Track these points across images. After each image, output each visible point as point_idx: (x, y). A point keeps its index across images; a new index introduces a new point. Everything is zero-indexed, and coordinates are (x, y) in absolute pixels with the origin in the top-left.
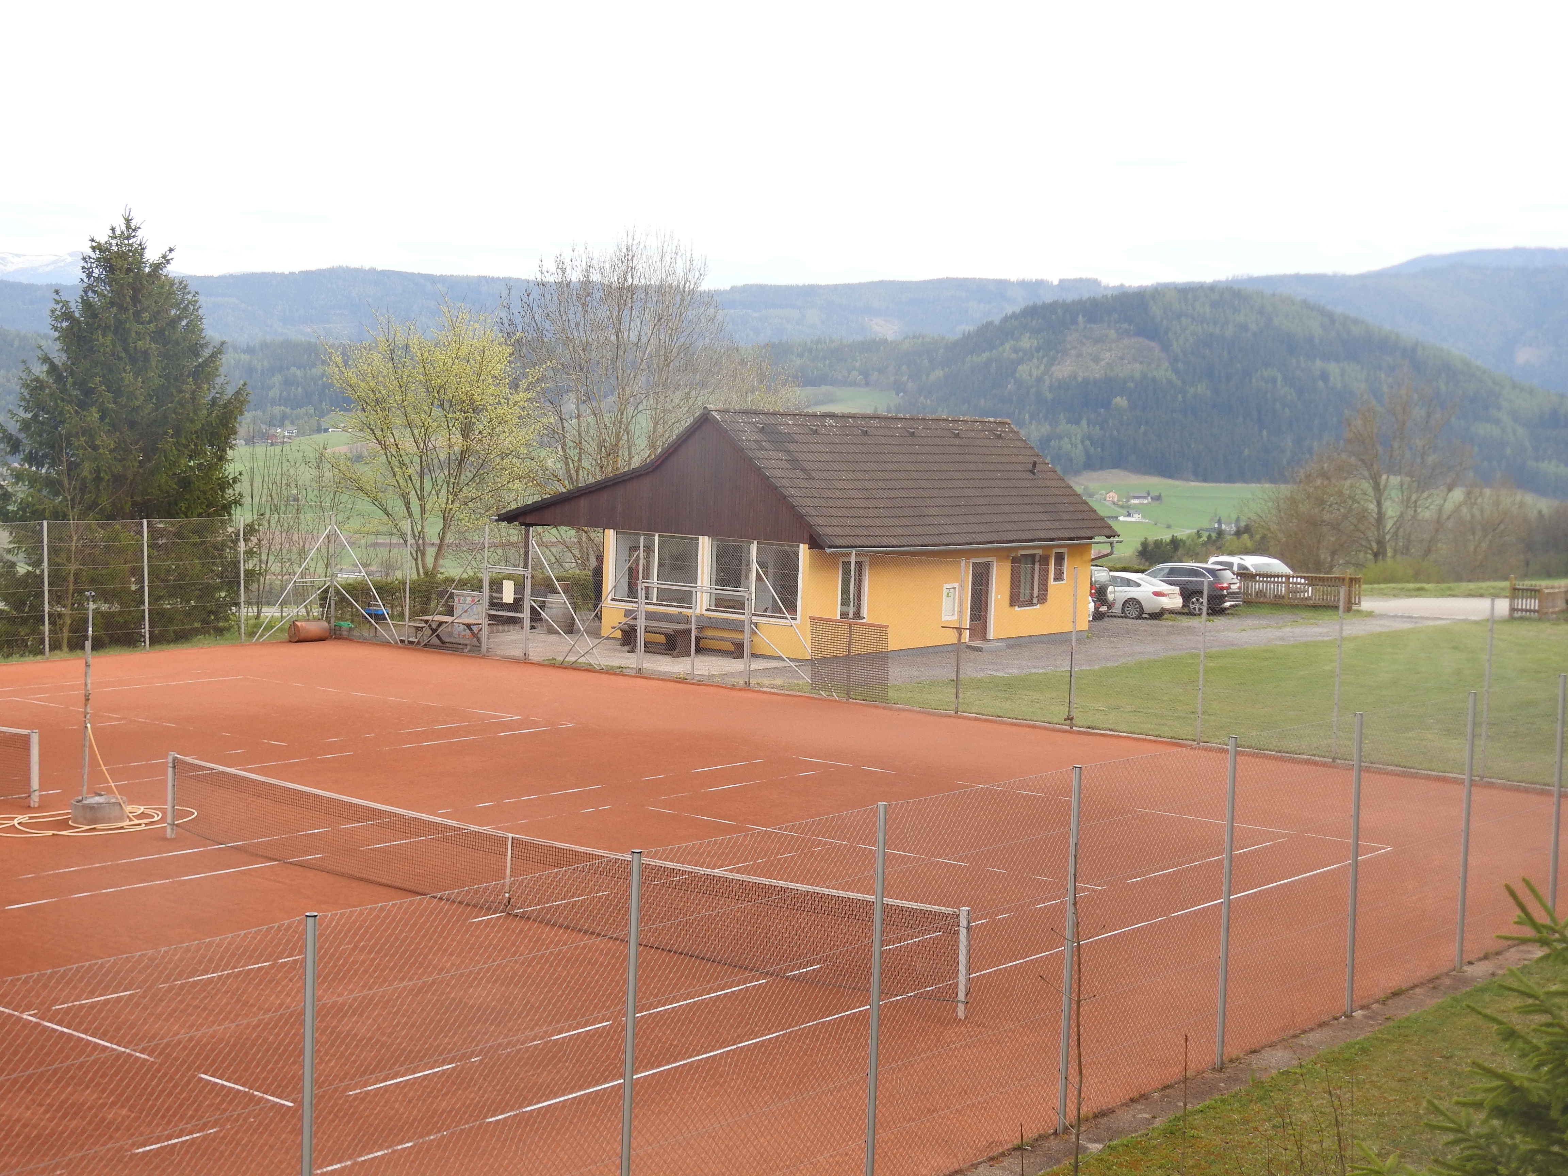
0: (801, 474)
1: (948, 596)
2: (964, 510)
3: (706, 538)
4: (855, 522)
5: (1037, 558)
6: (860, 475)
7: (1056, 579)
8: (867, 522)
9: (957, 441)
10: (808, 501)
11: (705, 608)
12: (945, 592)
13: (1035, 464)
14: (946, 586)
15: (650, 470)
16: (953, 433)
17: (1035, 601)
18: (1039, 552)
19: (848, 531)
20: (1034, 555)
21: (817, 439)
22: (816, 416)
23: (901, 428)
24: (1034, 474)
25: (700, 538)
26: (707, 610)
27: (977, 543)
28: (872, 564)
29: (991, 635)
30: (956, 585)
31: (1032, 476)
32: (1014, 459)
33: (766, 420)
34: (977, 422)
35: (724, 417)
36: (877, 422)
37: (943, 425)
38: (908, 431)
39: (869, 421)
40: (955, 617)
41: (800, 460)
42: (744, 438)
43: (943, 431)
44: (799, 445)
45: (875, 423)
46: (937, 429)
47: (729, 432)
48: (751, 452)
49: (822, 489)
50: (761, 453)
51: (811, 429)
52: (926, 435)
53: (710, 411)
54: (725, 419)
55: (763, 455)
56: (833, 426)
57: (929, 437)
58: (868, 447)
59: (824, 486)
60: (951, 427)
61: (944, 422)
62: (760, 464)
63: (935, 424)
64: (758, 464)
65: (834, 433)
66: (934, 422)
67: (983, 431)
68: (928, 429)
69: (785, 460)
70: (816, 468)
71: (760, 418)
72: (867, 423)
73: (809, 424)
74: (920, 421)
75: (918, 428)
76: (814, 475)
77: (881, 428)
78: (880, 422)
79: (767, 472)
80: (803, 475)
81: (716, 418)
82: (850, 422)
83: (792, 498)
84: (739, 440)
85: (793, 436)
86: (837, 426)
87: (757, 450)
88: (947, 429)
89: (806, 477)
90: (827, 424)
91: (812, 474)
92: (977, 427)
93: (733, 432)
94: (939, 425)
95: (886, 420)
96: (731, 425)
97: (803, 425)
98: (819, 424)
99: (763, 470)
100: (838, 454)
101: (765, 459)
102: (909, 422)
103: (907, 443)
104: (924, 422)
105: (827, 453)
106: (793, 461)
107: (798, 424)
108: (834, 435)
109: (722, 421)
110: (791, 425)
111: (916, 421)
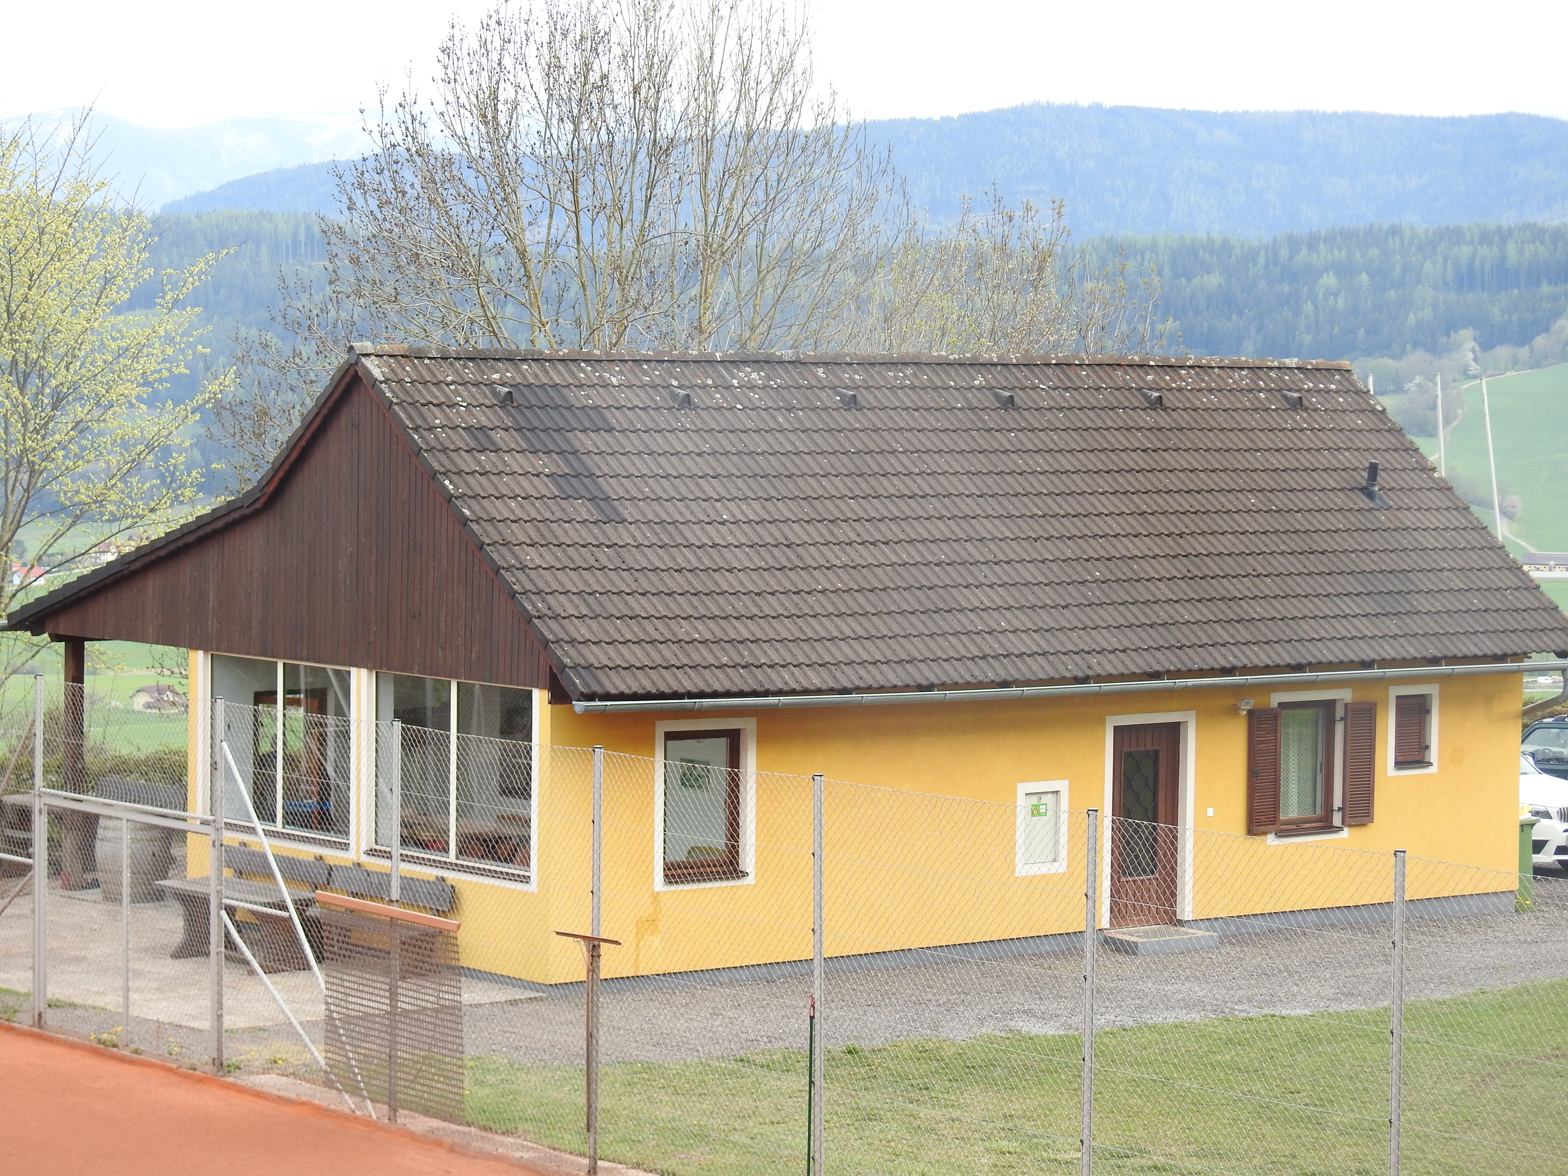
0: (582, 509)
1: (1035, 811)
2: (1094, 594)
3: (364, 672)
4: (701, 630)
5: (1339, 713)
6: (783, 510)
7: (1400, 764)
8: (743, 630)
9: (1150, 418)
10: (570, 581)
11: (364, 847)
12: (1024, 803)
13: (1373, 470)
14: (1023, 788)
15: (258, 505)
16: (1147, 398)
17: (1337, 820)
18: (1345, 695)
19: (669, 654)
20: (1330, 704)
21: (686, 418)
22: (711, 362)
23: (980, 389)
24: (1371, 496)
25: (354, 671)
26: (371, 852)
27: (1099, 679)
28: (764, 738)
29: (1187, 909)
30: (1062, 785)
31: (1368, 503)
32: (1325, 459)
33: (536, 376)
34: (1242, 368)
35: (399, 370)
36: (905, 375)
37: (1124, 380)
38: (996, 395)
39: (879, 373)
40: (1061, 867)
41: (599, 473)
42: (438, 421)
43: (1117, 393)
44: (615, 437)
45: (896, 378)
46: (1098, 389)
47: (396, 408)
48: (442, 457)
49: (637, 547)
50: (475, 458)
51: (674, 396)
52: (1052, 404)
53: (363, 359)
54: (401, 374)
55: (479, 463)
56: (752, 387)
57: (1061, 409)
58: (846, 436)
59: (647, 538)
60: (1146, 383)
61: (1129, 370)
62: (456, 487)
63: (1099, 376)
64: (451, 487)
65: (748, 404)
66: (1095, 371)
67: (1250, 391)
68: (1066, 389)
69: (548, 476)
70: (642, 492)
71: (519, 371)
72: (872, 377)
73: (675, 383)
74: (1049, 372)
75: (1035, 388)
76: (628, 511)
77: (913, 388)
78: (915, 375)
79: (470, 508)
80: (589, 511)
81: (370, 374)
82: (816, 376)
83: (519, 574)
84: (416, 429)
85: (606, 413)
86: (765, 387)
87: (467, 451)
88: (1131, 388)
89: (597, 517)
90: (735, 382)
91: (621, 509)
92: (1235, 382)
93: (409, 408)
94: (1111, 378)
95: (938, 368)
96: (412, 391)
97: (655, 387)
98: (710, 382)
99: (459, 503)
100: (734, 458)
101: (481, 474)
102: (1011, 373)
103: (981, 426)
104: (1064, 372)
105: (699, 455)
106: (574, 477)
107: (638, 384)
108: (744, 408)
109: (385, 382)
110: (614, 386)
111: (1036, 370)
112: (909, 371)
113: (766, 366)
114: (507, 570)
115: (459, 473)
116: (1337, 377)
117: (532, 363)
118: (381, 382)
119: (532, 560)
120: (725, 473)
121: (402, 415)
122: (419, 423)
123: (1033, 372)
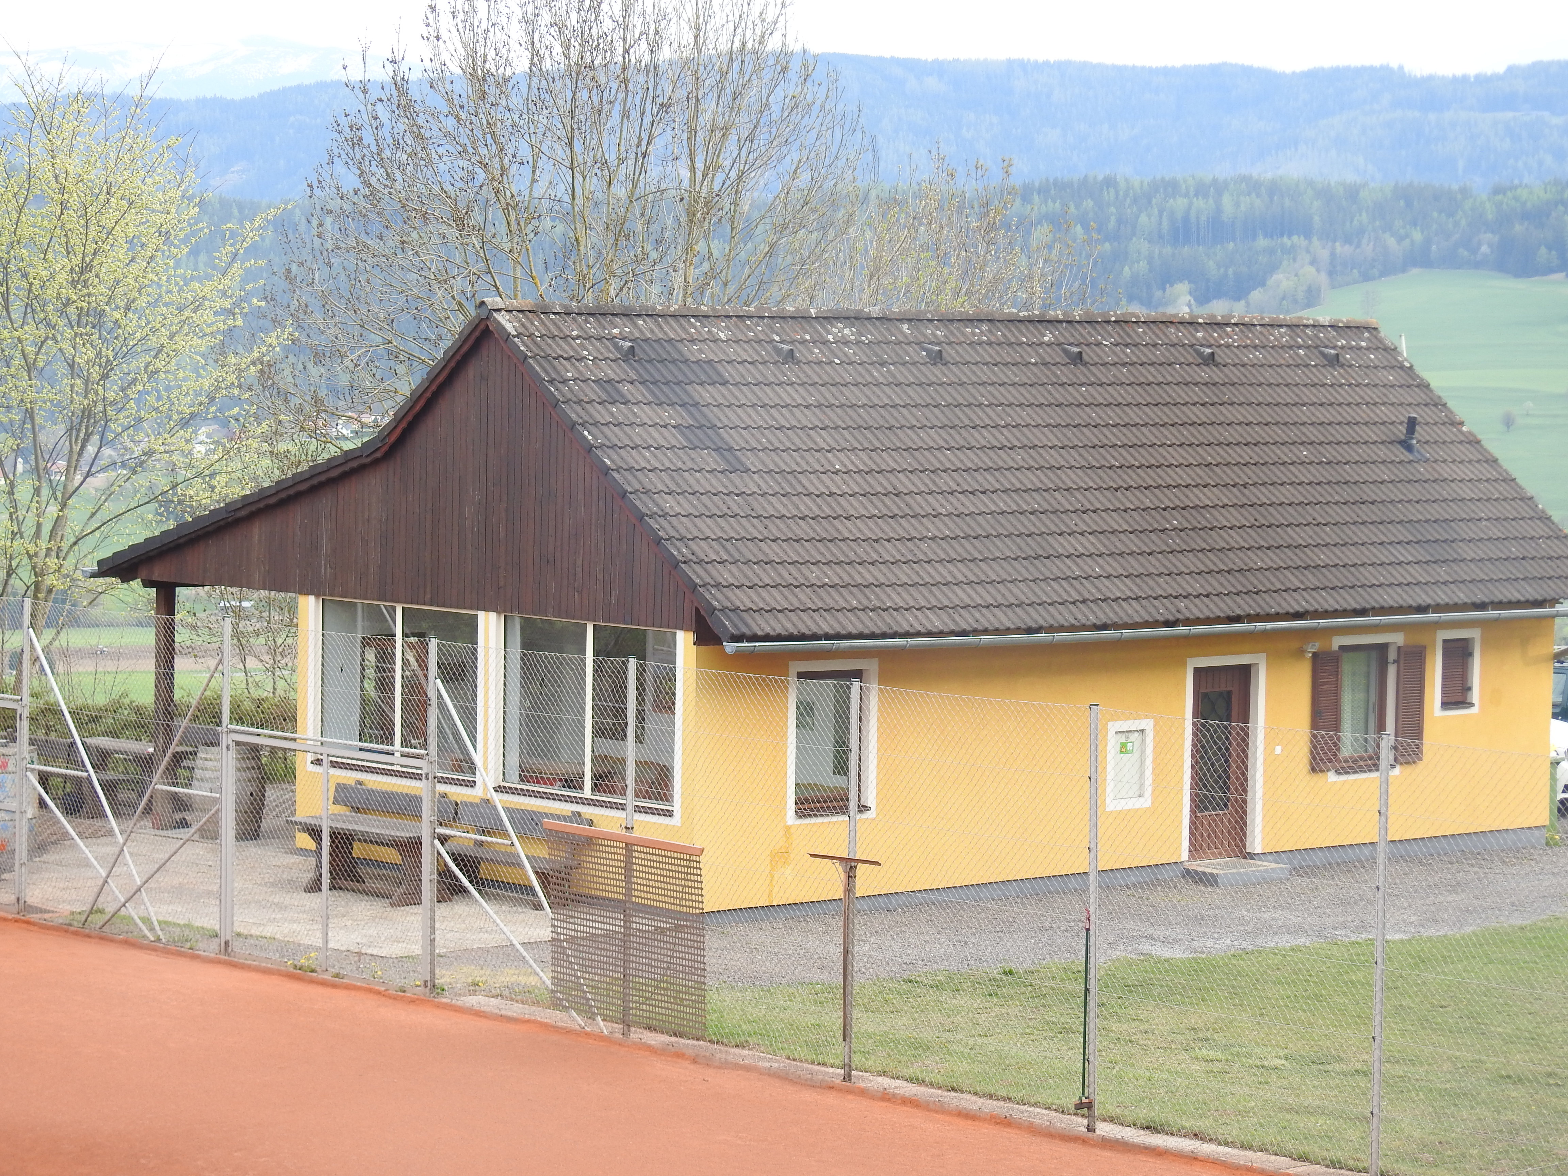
0: (709, 459)
1: (1123, 749)
2: (1174, 541)
3: (493, 616)
4: (831, 575)
5: (1392, 655)
6: (888, 461)
7: (1447, 704)
8: (867, 575)
9: (1205, 374)
10: (708, 527)
12: (1112, 743)
13: (1412, 424)
14: (1114, 726)
15: (378, 455)
16: (1200, 354)
17: (1385, 758)
18: (1397, 639)
19: (804, 597)
20: (1383, 648)
21: (791, 373)
22: (807, 318)
23: (1049, 345)
24: (1409, 448)
25: (481, 615)
26: (498, 789)
27: (1187, 622)
28: (885, 678)
29: (1257, 842)
30: (1147, 724)
31: (1405, 456)
32: (1365, 413)
33: (652, 331)
34: (1281, 326)
35: (529, 325)
36: (982, 332)
37: (1177, 337)
38: (1065, 351)
39: (958, 329)
40: (1146, 802)
41: (719, 425)
42: (569, 374)
43: (1172, 350)
44: (729, 390)
45: (974, 334)
46: (1155, 345)
47: (530, 361)
48: (578, 409)
49: (762, 496)
50: (607, 410)
51: (778, 351)
52: (1116, 360)
53: (495, 314)
54: (532, 329)
55: (612, 414)
56: (846, 343)
57: (1124, 365)
58: (936, 390)
59: (771, 487)
60: (1197, 339)
61: (1181, 327)
62: (595, 438)
63: (1154, 333)
64: (590, 437)
65: (844, 359)
66: (1150, 329)
67: (1291, 347)
68: (1127, 345)
69: (674, 427)
70: (761, 443)
71: (636, 325)
72: (952, 333)
73: (777, 338)
74: (1110, 328)
75: (1099, 344)
76: (750, 461)
77: (990, 344)
78: (990, 331)
79: (609, 458)
80: (715, 461)
81: (503, 328)
82: (902, 333)
83: (661, 520)
84: (551, 382)
85: (719, 367)
86: (858, 343)
87: (599, 403)
88: (1183, 345)
89: (723, 466)
90: (830, 337)
91: (744, 459)
92: (1276, 339)
93: (542, 361)
94: (1165, 335)
95: (1010, 325)
96: (543, 344)
97: (759, 342)
98: (808, 337)
99: (599, 452)
100: (838, 410)
101: (615, 425)
102: (1076, 330)
103: (1055, 380)
104: (1123, 329)
105: (807, 407)
106: (698, 428)
107: (744, 339)
108: (842, 362)
109: (518, 336)
110: (723, 341)
111: (1098, 326)
112: (985, 327)
113: (856, 323)
114: (651, 517)
115: (596, 424)
116: (1366, 335)
117: (647, 318)
118: (514, 336)
119: (671, 507)
120: (832, 425)
121: (537, 368)
122: (554, 376)
123: (1095, 329)
